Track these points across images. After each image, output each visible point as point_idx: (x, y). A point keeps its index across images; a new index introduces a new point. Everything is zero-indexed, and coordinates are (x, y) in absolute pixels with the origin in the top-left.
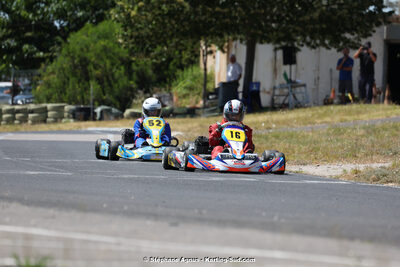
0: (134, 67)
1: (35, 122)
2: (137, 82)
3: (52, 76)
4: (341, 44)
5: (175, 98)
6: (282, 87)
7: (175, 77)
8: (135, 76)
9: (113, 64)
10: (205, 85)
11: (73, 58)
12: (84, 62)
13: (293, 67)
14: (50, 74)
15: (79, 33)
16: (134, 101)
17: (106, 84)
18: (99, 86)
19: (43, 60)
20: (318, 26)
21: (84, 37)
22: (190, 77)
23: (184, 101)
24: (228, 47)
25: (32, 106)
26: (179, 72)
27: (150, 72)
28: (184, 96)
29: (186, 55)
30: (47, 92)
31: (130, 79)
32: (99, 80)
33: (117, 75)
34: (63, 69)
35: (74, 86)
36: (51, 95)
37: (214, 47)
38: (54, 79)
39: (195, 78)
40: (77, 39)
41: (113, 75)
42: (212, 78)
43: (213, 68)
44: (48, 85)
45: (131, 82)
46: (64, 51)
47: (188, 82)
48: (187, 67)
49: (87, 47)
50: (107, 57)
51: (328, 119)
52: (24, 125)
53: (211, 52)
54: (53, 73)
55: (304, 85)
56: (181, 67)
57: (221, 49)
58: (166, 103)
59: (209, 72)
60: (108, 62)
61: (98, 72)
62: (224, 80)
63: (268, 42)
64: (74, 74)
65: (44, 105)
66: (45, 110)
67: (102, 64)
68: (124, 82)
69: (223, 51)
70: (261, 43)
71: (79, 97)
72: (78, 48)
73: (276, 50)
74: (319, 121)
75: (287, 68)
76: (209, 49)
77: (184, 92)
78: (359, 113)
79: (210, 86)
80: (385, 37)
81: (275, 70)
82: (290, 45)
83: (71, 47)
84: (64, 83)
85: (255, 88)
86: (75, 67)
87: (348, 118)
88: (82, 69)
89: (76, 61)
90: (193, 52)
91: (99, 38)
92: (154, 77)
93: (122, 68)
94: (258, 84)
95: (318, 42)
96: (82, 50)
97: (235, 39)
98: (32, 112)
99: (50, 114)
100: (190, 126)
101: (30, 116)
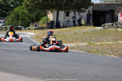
0: (30, 17)
1: (4, 31)
2: (31, 20)
3: (9, 19)
4: (81, 11)
5: (40, 25)
6: (66, 22)
7: (40, 19)
8: (30, 19)
9: (25, 16)
10: (47, 21)
11: (15, 14)
12: (18, 15)
13: (68, 17)
14: (9, 18)
15: (17, 8)
16: (30, 25)
17: (23, 21)
18: (21, 21)
19: (7, 15)
20: (74, 7)
21: (18, 9)
22: (44, 19)
23: (42, 25)
24: (53, 12)
25: (4, 27)
26: (41, 18)
27: (34, 18)
28: (42, 24)
29: (43, 14)
30: (8, 23)
31: (29, 20)
32: (21, 20)
33: (26, 19)
34: (12, 17)
35: (15, 21)
36: (9, 23)
37: (49, 12)
38: (10, 20)
39: (45, 19)
40: (16, 9)
41: (25, 19)
42: (49, 19)
43: (49, 17)
44: (9, 21)
45: (30, 20)
46: (13, 13)
47: (43, 21)
48: (43, 16)
49: (19, 11)
50: (24, 14)
51: (75, 30)
52: (1, 31)
53: (49, 13)
54: (10, 18)
55: (71, 21)
56: (42, 17)
57: (51, 12)
58: (37, 26)
59: (48, 18)
60: (24, 15)
61: (21, 18)
62: (52, 20)
63: (62, 11)
64: (15, 19)
65: (7, 26)
66: (7, 28)
67: (22, 16)
68: (28, 20)
69: (52, 13)
70: (60, 11)
71: (16, 24)
72: (16, 12)
73: (64, 12)
74: (72, 31)
75: (67, 17)
76: (48, 12)
77: (42, 23)
78: (83, 28)
79: (49, 22)
80: (92, 9)
81: (64, 18)
82: (68, 11)
83: (14, 12)
84: (13, 20)
85: (59, 22)
86: (16, 16)
87: (80, 30)
88: (17, 17)
89: (16, 15)
90: (45, 13)
91: (21, 9)
92: (35, 19)
93: (27, 17)
94: (59, 21)
95: (75, 10)
96: (17, 12)
97: (54, 10)
98: (4, 28)
99: (8, 28)
100: (41, 32)
101: (3, 29)
